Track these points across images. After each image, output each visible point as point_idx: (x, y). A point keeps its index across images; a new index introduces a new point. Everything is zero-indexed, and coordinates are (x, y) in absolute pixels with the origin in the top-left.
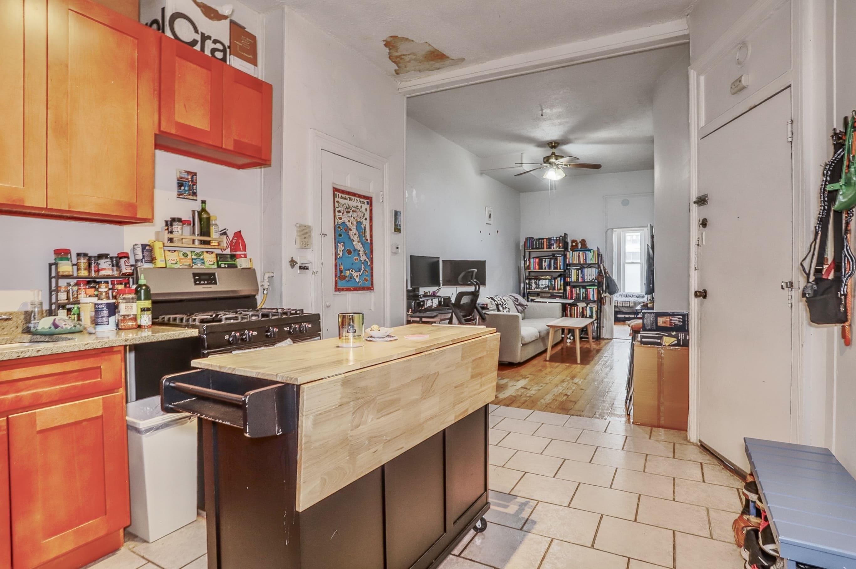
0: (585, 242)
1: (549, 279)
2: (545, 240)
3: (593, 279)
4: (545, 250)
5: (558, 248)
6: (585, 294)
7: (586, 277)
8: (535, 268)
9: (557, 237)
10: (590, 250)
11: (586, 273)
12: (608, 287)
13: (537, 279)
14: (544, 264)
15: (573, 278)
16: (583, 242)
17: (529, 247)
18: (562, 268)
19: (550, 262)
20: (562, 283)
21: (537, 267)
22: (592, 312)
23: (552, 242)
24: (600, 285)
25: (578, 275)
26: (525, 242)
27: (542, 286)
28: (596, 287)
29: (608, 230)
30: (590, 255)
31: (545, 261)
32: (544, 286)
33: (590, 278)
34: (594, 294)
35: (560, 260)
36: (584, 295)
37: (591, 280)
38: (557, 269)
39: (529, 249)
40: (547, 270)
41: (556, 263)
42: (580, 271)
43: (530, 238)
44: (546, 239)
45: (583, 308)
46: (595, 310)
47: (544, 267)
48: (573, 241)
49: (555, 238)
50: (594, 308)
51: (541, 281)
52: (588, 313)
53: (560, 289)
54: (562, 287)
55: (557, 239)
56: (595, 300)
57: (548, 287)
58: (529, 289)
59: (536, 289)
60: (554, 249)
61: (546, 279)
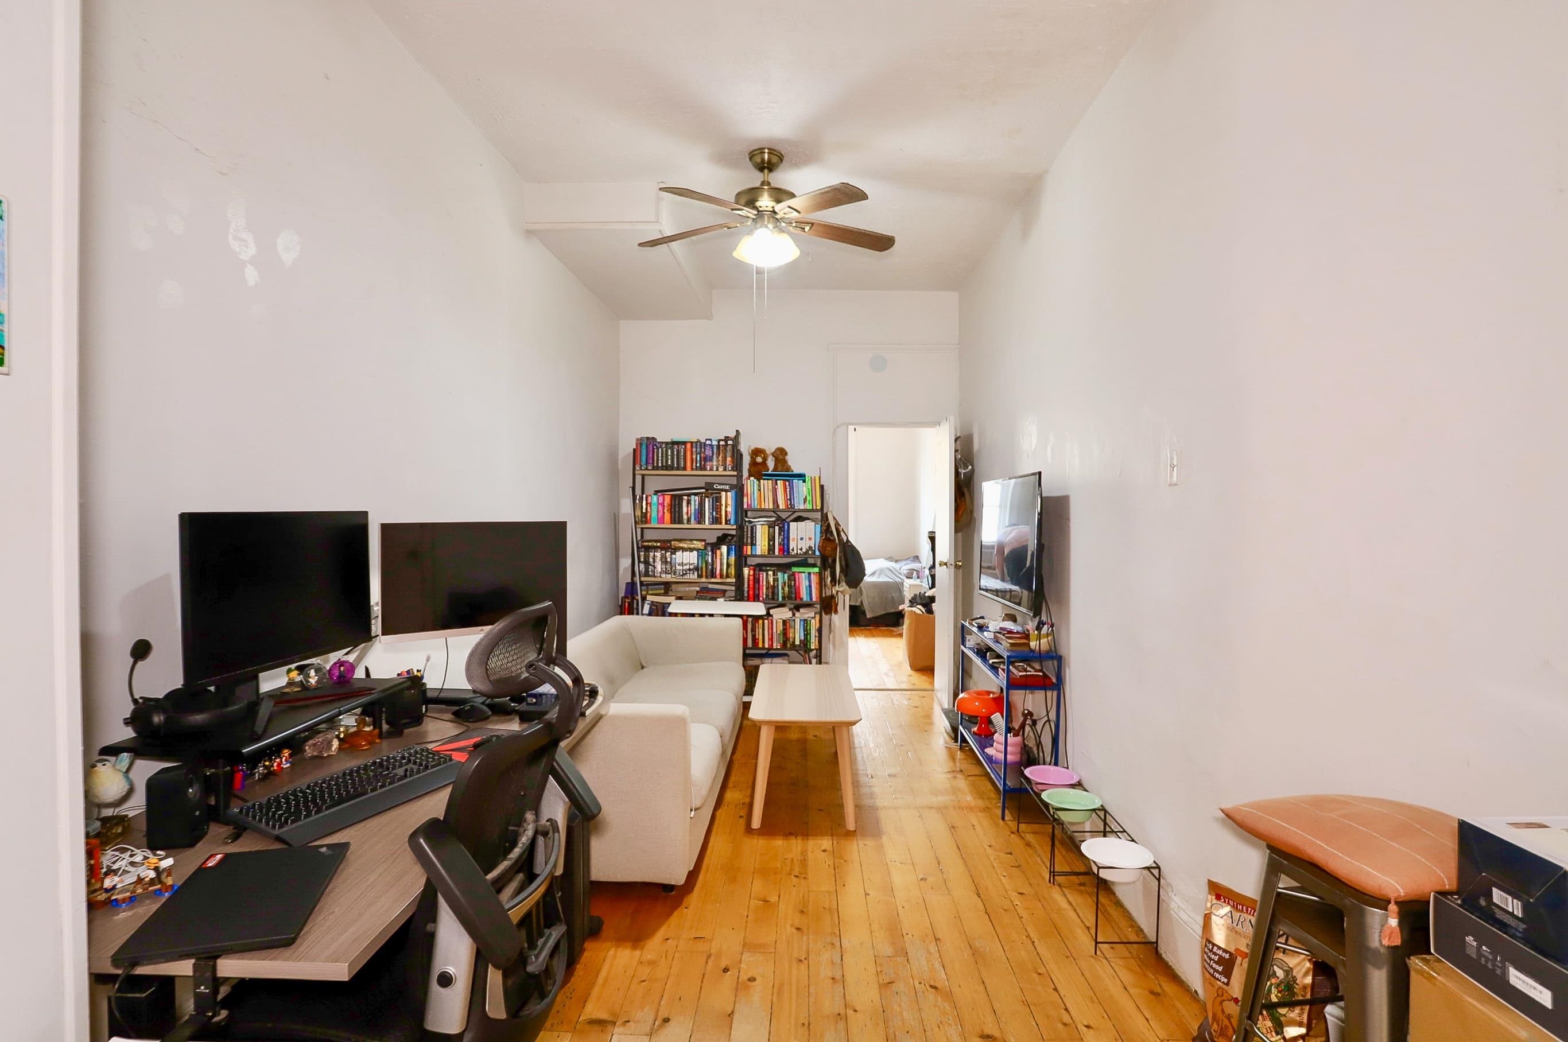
0: (786, 454)
1: (698, 550)
2: (689, 446)
3: (810, 547)
4: (688, 472)
5: (721, 469)
6: (790, 586)
7: (792, 545)
8: (661, 520)
9: (719, 441)
10: (801, 476)
11: (792, 535)
12: (845, 570)
13: (668, 546)
14: (685, 509)
15: (761, 545)
16: (781, 455)
17: (647, 463)
18: (732, 522)
19: (702, 504)
20: (732, 558)
21: (667, 516)
22: (807, 634)
23: (708, 452)
24: (826, 563)
25: (771, 538)
26: (634, 450)
27: (681, 568)
28: (816, 570)
29: (838, 427)
30: (802, 489)
31: (689, 502)
32: (687, 567)
33: (804, 545)
34: (810, 586)
35: (728, 499)
36: (786, 589)
37: (804, 550)
38: (721, 523)
39: (647, 469)
40: (693, 525)
41: (716, 506)
42: (777, 528)
43: (648, 438)
44: (692, 443)
45: (784, 622)
46: (814, 625)
47: (685, 517)
48: (756, 452)
49: (715, 443)
50: (813, 621)
51: (679, 554)
52: (798, 637)
53: (728, 576)
54: (732, 571)
55: (718, 446)
56: (814, 599)
57: (697, 569)
58: (647, 574)
59: (663, 576)
60: (711, 469)
61: (691, 550)
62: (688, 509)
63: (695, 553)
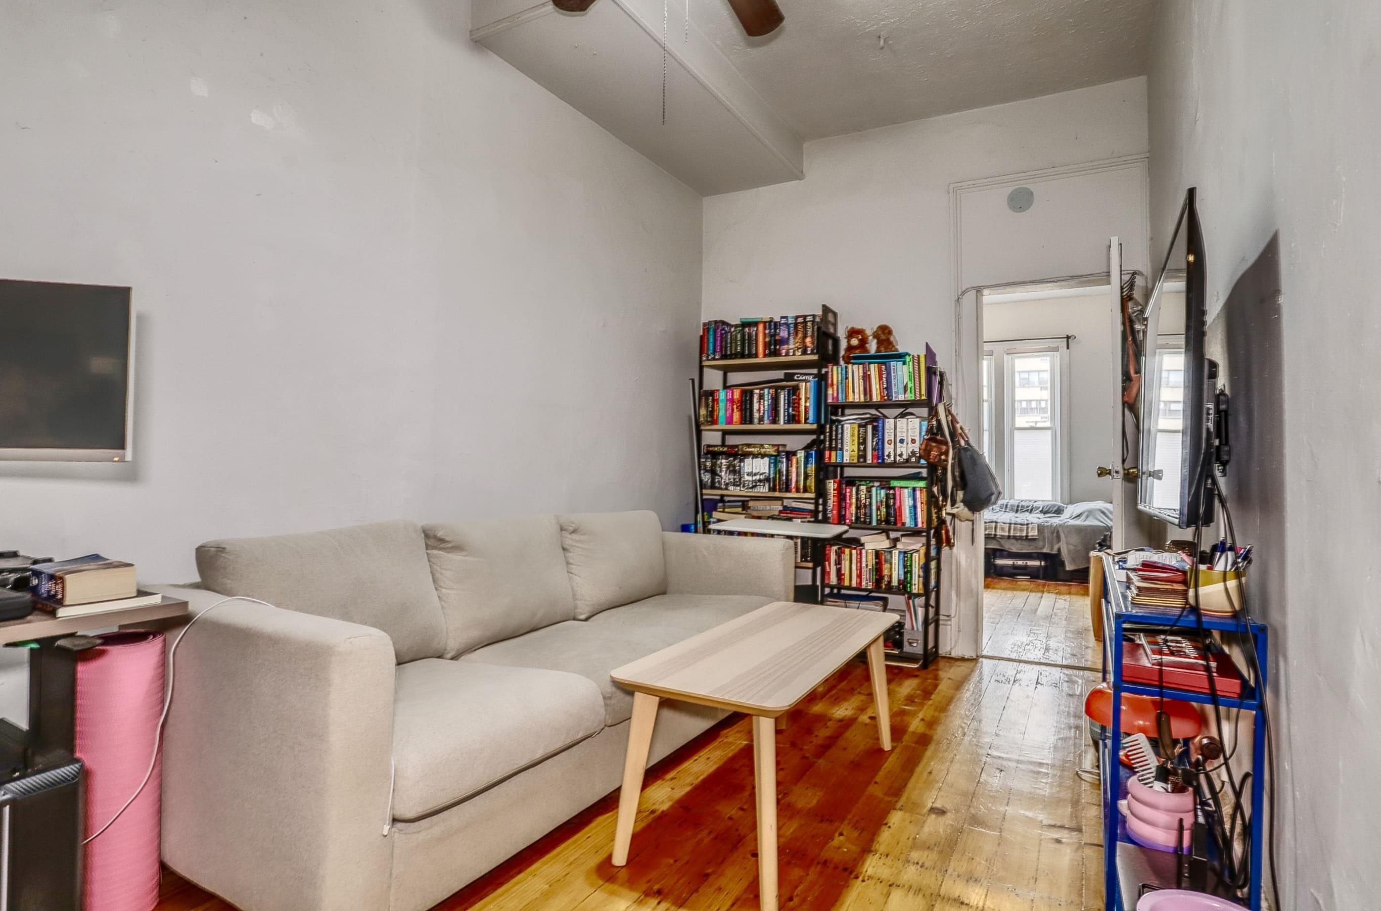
0: (890, 332)
1: (769, 456)
2: (761, 327)
3: (913, 453)
4: (761, 360)
5: (799, 353)
6: (888, 506)
7: (889, 449)
8: (730, 421)
9: (797, 317)
10: (901, 357)
11: (889, 435)
12: (962, 482)
13: (737, 454)
14: (756, 406)
15: (849, 452)
16: (884, 334)
17: (715, 352)
18: (811, 419)
19: (775, 400)
20: (812, 467)
21: (736, 416)
22: (908, 571)
23: (783, 333)
24: (935, 473)
25: (863, 442)
26: (702, 338)
27: (750, 478)
28: (922, 484)
29: (963, 293)
30: (902, 373)
31: (761, 397)
32: (758, 477)
33: (905, 450)
34: (915, 507)
35: (807, 389)
36: (883, 510)
37: (905, 457)
38: (799, 422)
39: (714, 359)
40: (767, 426)
41: (794, 403)
42: (870, 427)
43: (716, 322)
44: (765, 323)
45: (878, 554)
46: (917, 561)
47: (756, 415)
48: (852, 333)
49: (790, 321)
50: (916, 555)
51: (748, 461)
52: (895, 573)
53: (805, 490)
54: (812, 482)
55: (796, 325)
56: (920, 525)
57: (767, 480)
58: (713, 487)
59: (731, 488)
60: (787, 354)
61: (763, 456)
62: (760, 406)
63: (767, 460)
